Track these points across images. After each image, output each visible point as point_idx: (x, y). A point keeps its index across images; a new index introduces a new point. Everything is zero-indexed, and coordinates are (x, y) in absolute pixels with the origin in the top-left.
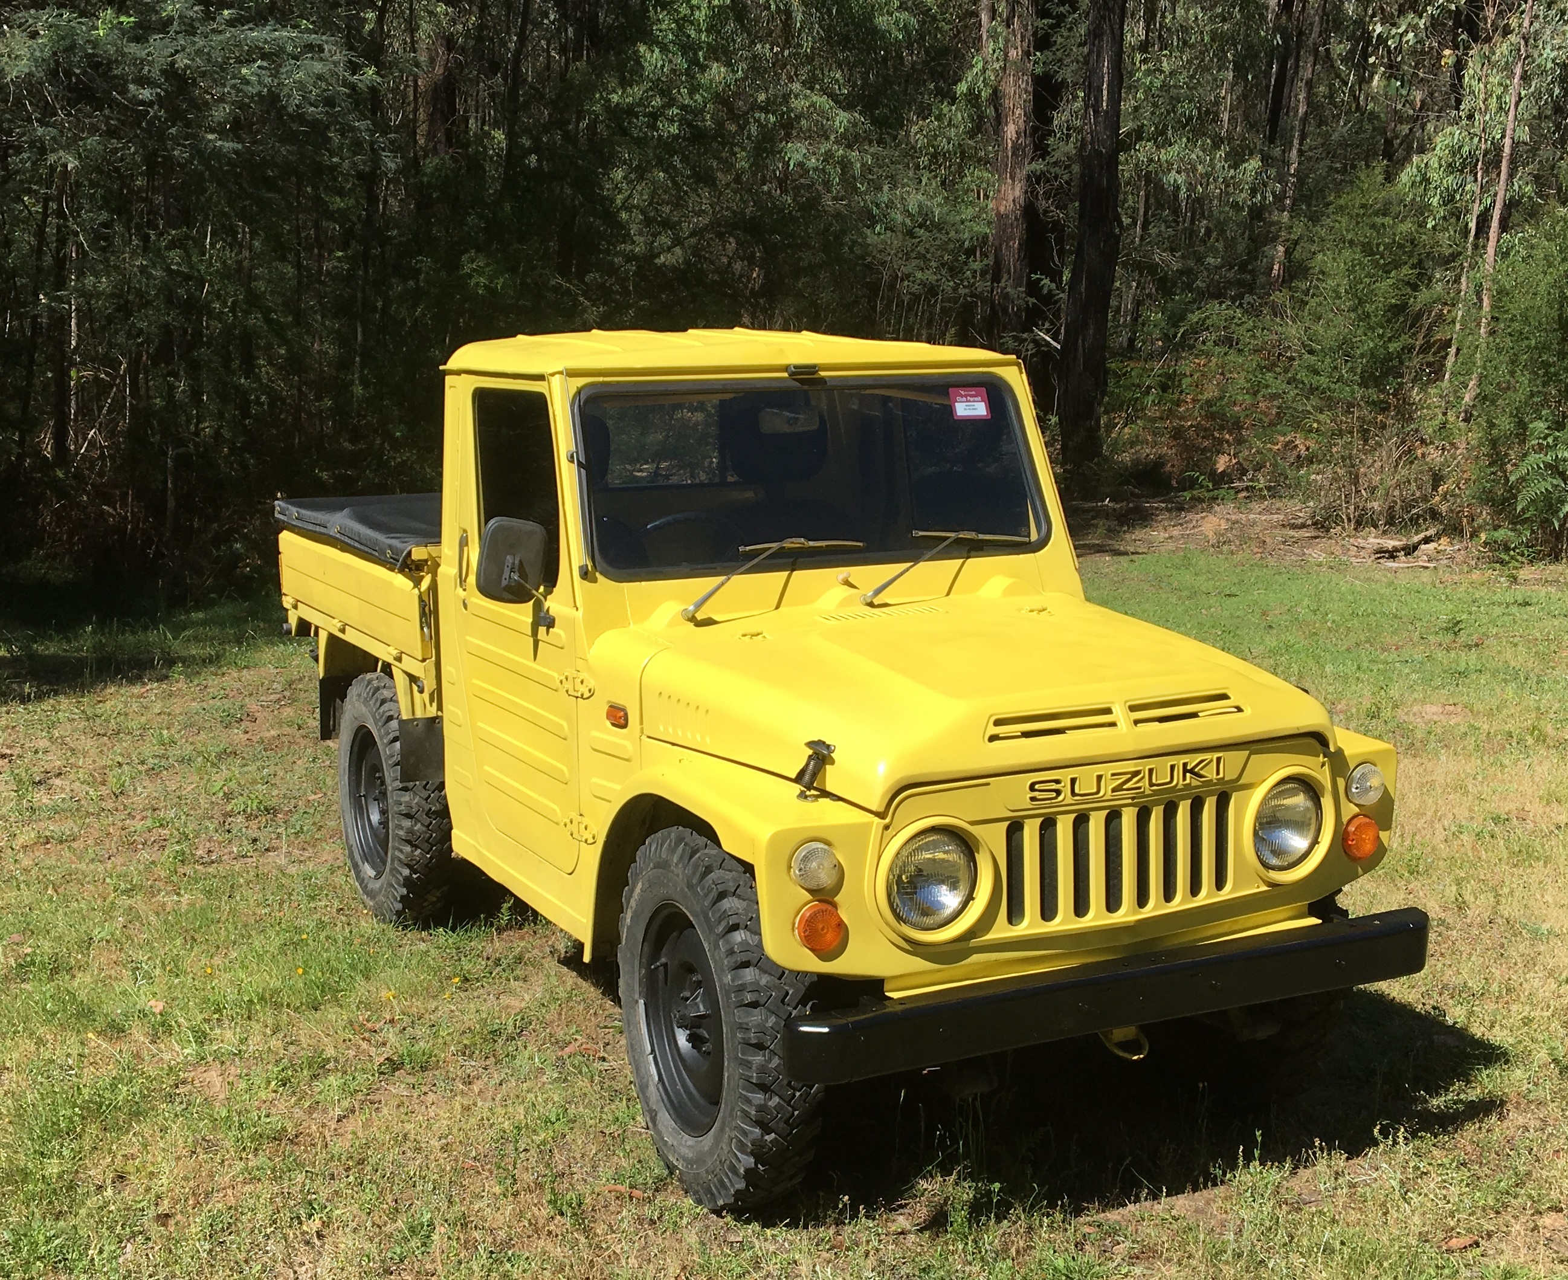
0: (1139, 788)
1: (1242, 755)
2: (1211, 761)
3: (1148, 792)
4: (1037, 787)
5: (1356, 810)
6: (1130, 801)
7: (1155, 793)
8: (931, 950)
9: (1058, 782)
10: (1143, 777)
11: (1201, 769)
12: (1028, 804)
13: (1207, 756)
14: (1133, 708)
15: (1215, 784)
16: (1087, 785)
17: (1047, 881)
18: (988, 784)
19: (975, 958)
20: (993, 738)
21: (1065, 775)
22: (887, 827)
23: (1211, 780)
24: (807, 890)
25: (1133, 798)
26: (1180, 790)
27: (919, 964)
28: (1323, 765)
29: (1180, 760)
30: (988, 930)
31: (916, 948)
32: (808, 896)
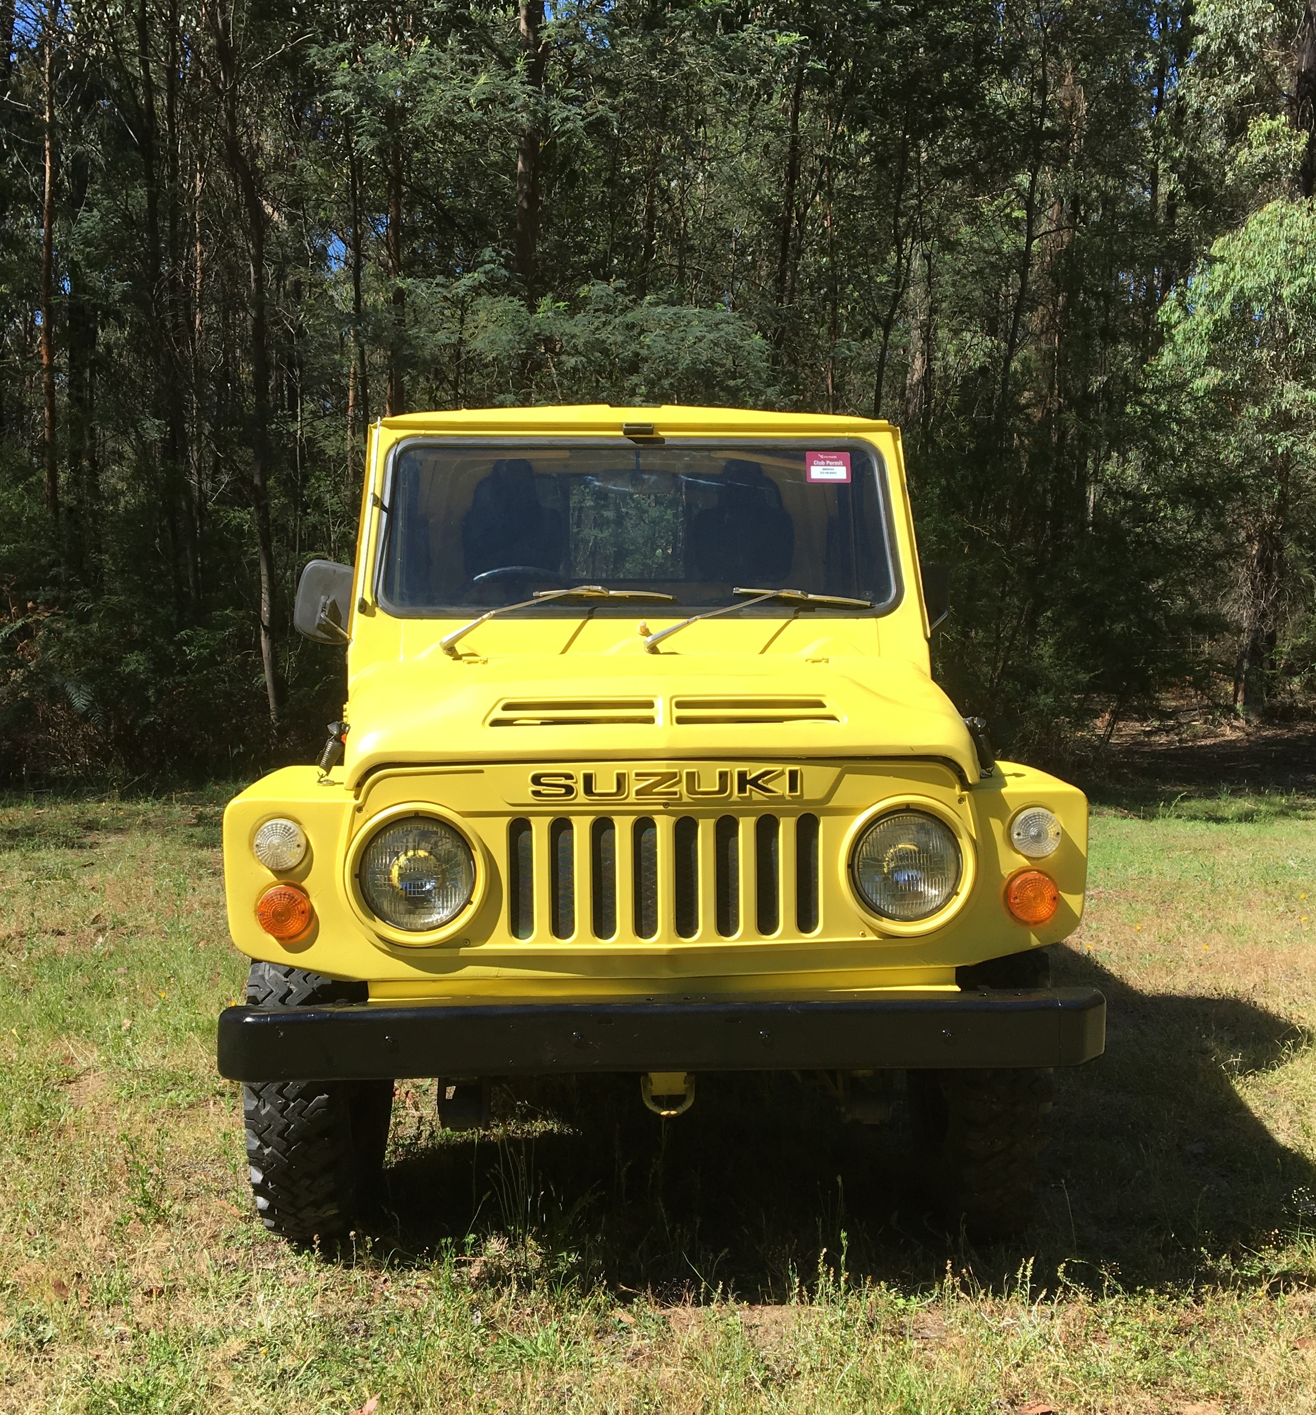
0: (675, 793)
1: (831, 772)
2: (782, 773)
3: (685, 799)
4: (543, 780)
5: (1025, 862)
6: (661, 808)
7: (697, 802)
8: (413, 953)
9: (569, 777)
10: (680, 781)
11: (767, 782)
12: (532, 799)
13: (777, 767)
14: (680, 705)
15: (789, 803)
16: (605, 784)
17: (561, 892)
18: (481, 771)
19: (470, 970)
20: (496, 723)
21: (579, 770)
22: (359, 809)
23: (783, 796)
24: (273, 871)
25: (665, 805)
26: (735, 803)
27: (400, 969)
28: (961, 800)
29: (736, 768)
30: (485, 938)
31: (394, 949)
32: (271, 877)
